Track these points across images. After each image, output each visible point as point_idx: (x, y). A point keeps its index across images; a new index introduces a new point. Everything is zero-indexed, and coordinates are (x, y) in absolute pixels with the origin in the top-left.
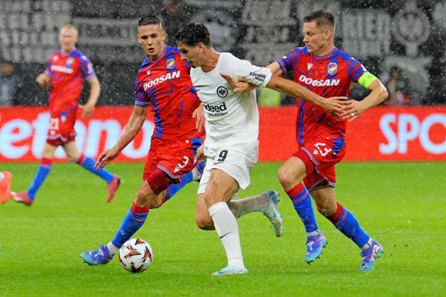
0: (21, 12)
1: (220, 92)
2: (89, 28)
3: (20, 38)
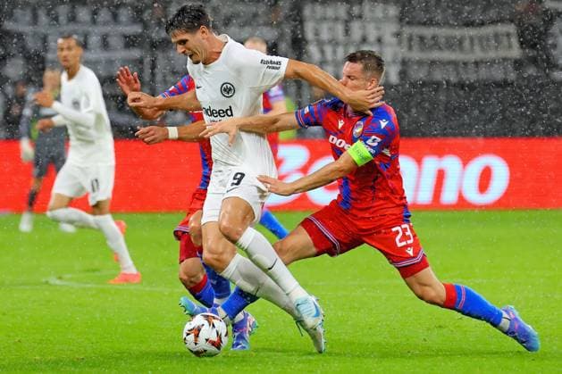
0: (336, 19)
1: (225, 90)
2: (422, 38)
3: (335, 52)
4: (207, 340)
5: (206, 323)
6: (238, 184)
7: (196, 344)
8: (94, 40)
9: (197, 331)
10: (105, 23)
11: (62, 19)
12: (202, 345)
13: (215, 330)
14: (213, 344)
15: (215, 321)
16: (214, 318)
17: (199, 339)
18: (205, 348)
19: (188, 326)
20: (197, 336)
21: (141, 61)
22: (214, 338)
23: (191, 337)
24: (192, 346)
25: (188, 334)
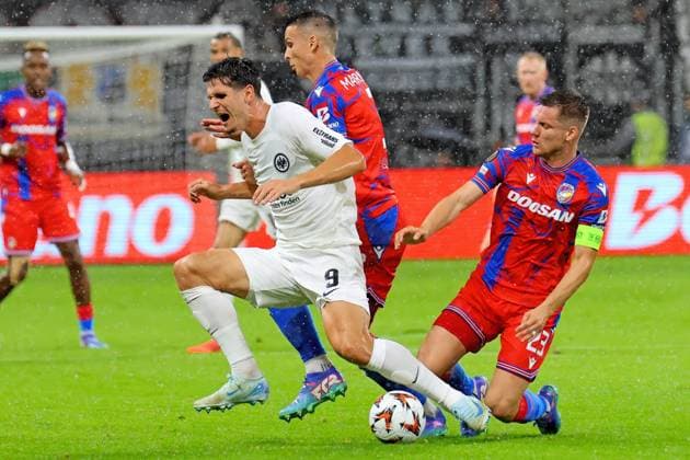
4: (402, 425)
5: (398, 403)
6: (336, 283)
7: (388, 431)
8: (414, 44)
9: (388, 415)
10: (428, 23)
11: (375, 18)
12: (396, 430)
13: (410, 412)
14: (410, 428)
15: (408, 400)
16: (407, 396)
17: (391, 425)
18: (401, 435)
19: (375, 410)
20: (389, 421)
21: (473, 69)
22: (411, 422)
23: (382, 423)
24: (384, 435)
25: (377, 420)
